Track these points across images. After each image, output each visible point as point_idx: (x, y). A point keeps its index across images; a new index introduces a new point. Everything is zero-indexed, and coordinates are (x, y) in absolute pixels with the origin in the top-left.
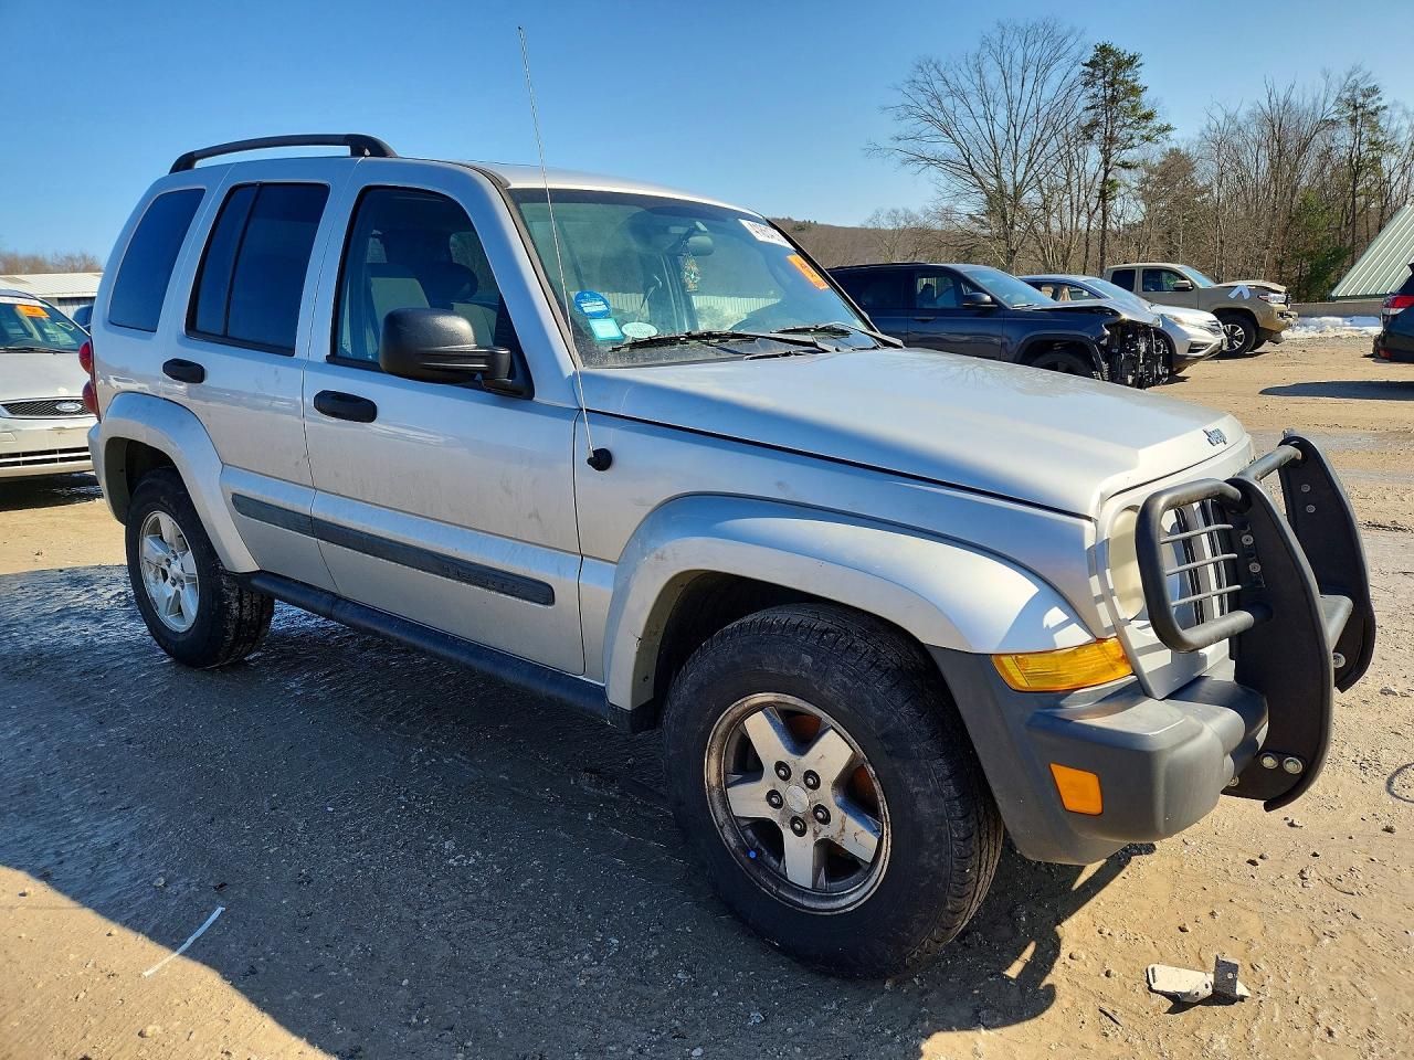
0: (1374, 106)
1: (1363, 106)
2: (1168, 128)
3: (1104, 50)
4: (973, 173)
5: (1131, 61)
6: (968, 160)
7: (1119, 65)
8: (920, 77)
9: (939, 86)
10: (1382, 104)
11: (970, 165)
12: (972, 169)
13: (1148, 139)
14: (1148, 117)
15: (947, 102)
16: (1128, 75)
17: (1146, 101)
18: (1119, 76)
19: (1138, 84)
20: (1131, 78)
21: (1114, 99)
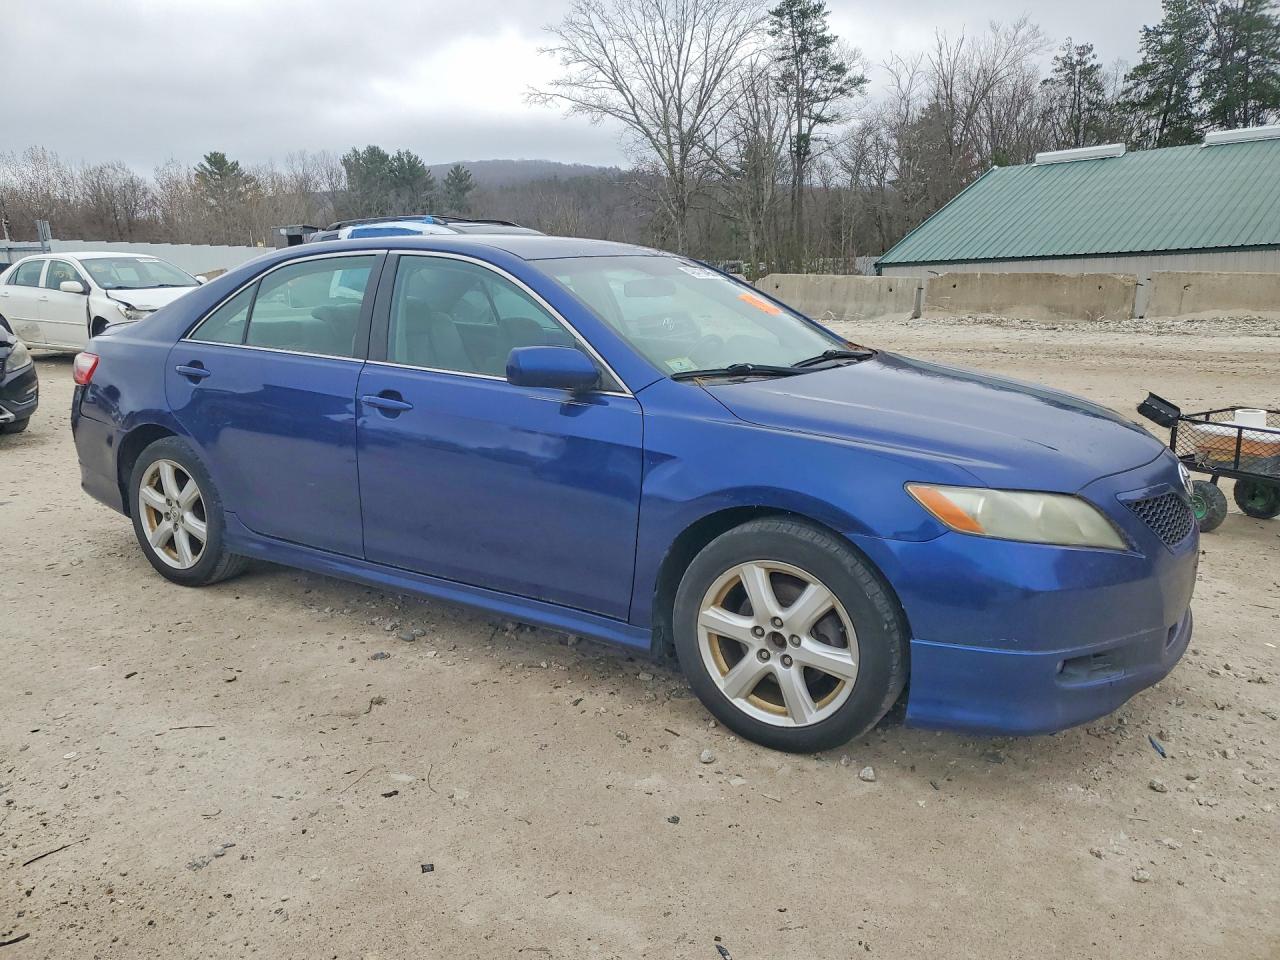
2: (862, 80)
4: (639, 123)
5: (818, 9)
6: (633, 108)
8: (583, 19)
9: (600, 29)
10: (1096, 61)
12: (637, 118)
13: (842, 91)
14: (840, 69)
15: (609, 47)
16: (814, 23)
17: (836, 52)
18: (807, 25)
19: (827, 34)
20: (819, 28)
21: (804, 49)
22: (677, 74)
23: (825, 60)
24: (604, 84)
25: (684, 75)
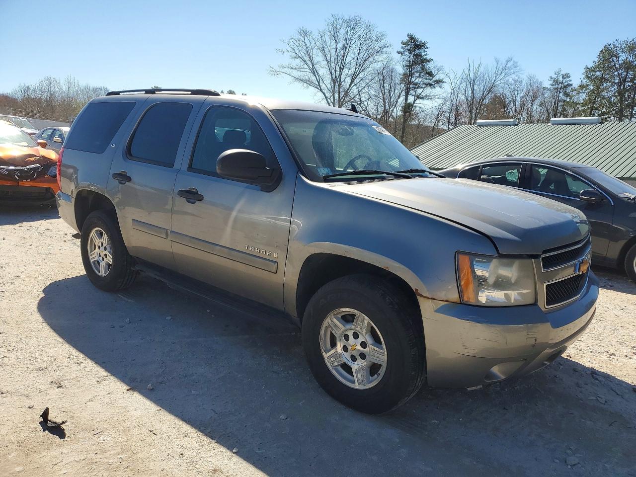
0: (566, 84)
1: (562, 83)
2: (439, 82)
4: (321, 90)
5: (424, 45)
7: (417, 47)
10: (570, 83)
11: (320, 86)
13: (430, 85)
14: (430, 74)
16: (421, 52)
17: (429, 66)
18: (417, 52)
19: (428, 57)
20: (423, 54)
23: (423, 68)
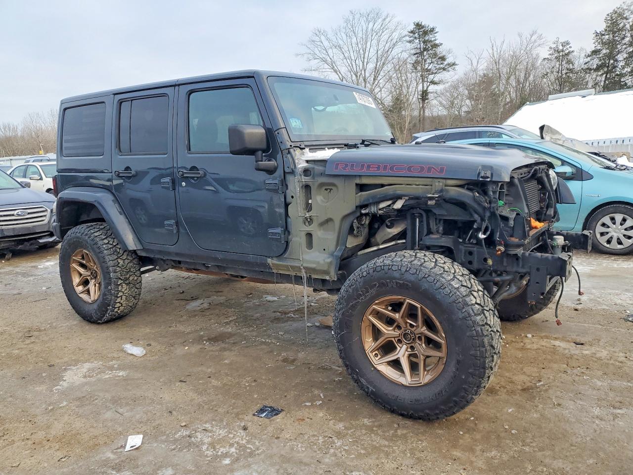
0: (567, 51)
1: (562, 51)
3: (419, 26)
5: (432, 30)
7: (426, 33)
8: (317, 39)
9: (326, 43)
10: (571, 50)
13: (444, 69)
14: (443, 59)
15: (330, 51)
16: (430, 37)
17: (441, 51)
18: (427, 38)
19: (437, 42)
20: (433, 39)
21: (425, 49)
22: (363, 63)
23: (435, 55)
24: (328, 70)
25: (367, 64)
